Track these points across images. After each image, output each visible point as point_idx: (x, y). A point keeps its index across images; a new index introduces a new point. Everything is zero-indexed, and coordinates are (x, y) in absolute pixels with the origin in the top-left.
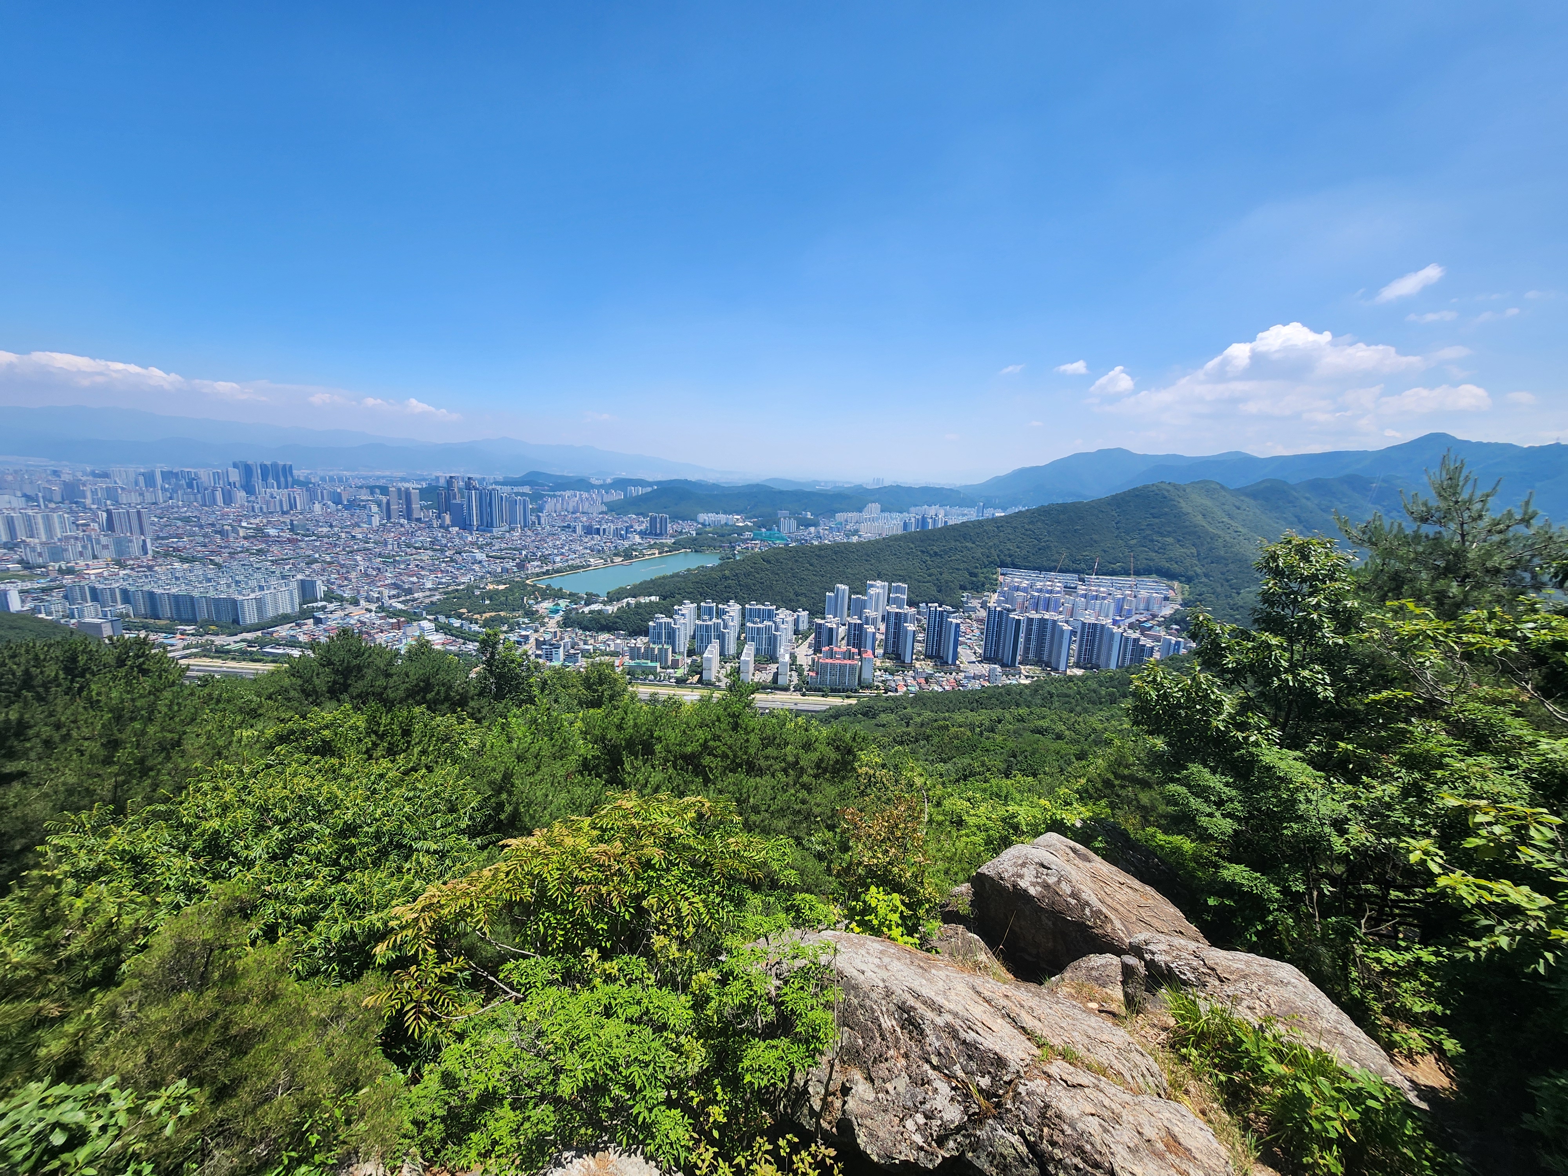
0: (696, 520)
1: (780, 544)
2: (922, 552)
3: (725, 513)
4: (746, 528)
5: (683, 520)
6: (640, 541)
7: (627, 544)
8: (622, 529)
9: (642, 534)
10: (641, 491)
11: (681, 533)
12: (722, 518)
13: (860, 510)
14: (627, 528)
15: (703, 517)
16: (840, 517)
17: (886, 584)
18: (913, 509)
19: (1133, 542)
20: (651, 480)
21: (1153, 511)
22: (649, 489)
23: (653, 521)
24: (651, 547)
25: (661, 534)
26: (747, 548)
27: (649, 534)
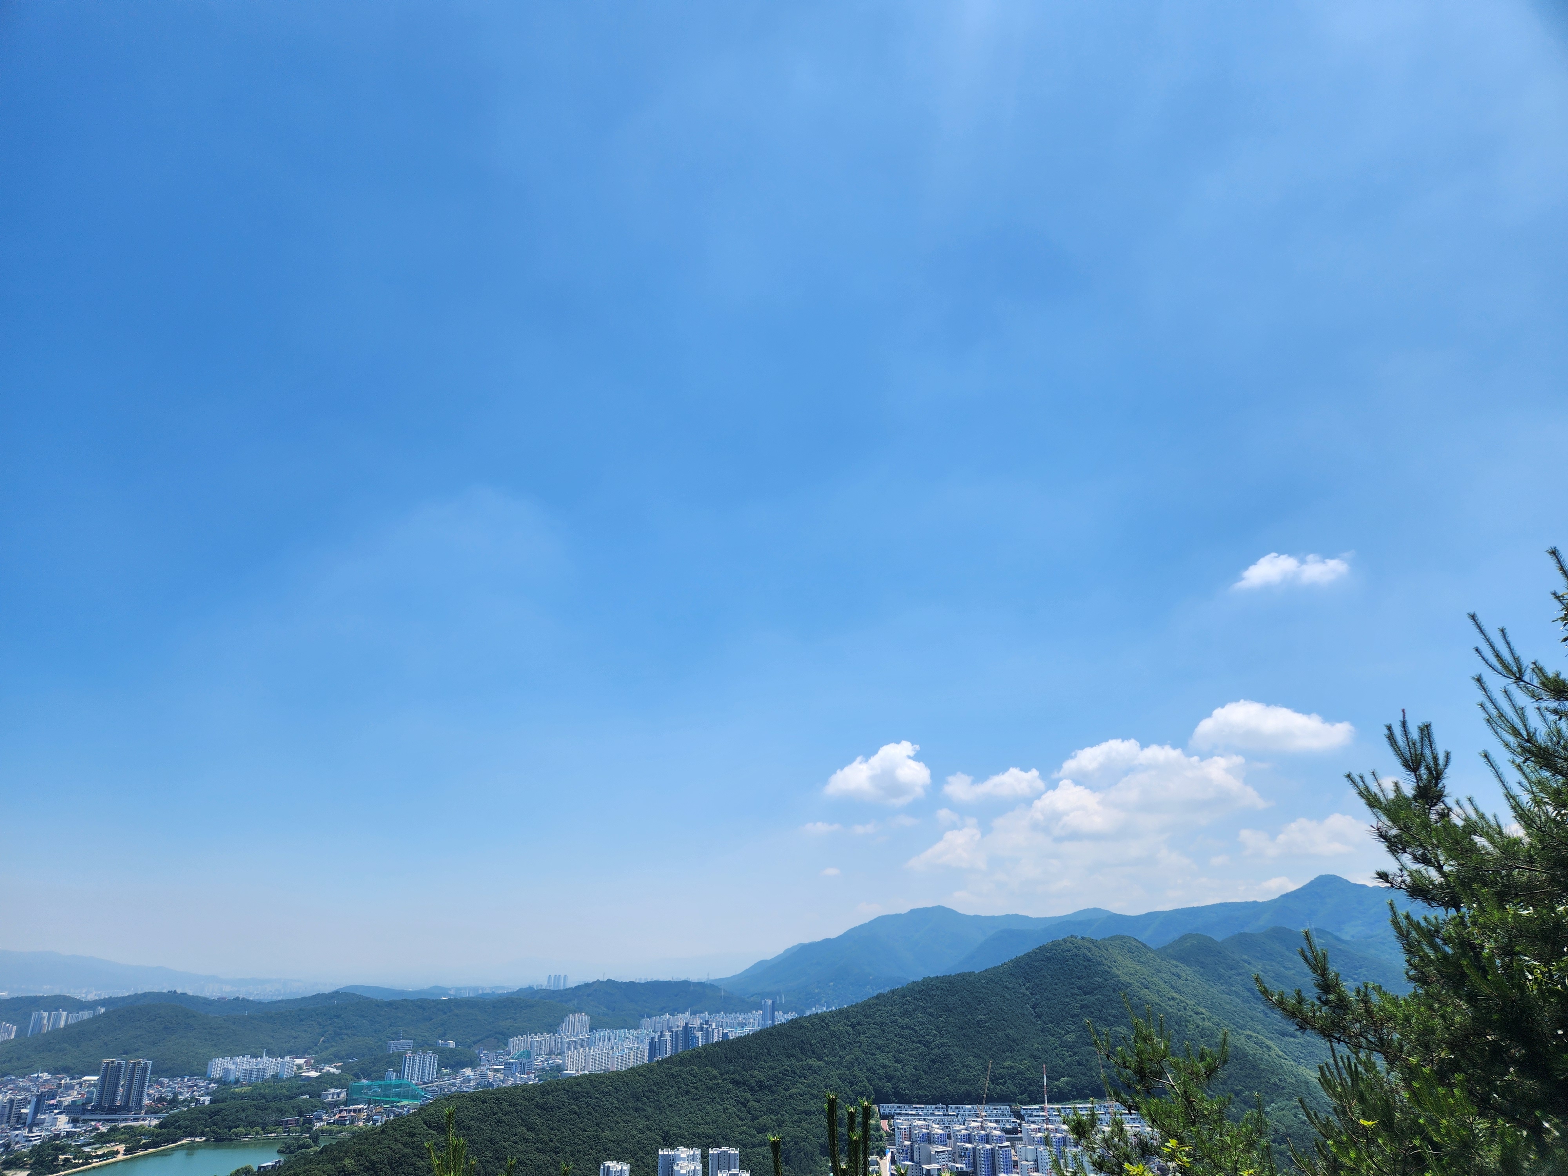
0: (204, 1075)
1: (408, 1105)
2: (735, 1082)
3: (270, 1054)
4: (326, 1081)
5: (172, 1077)
6: (69, 1128)
7: (38, 1135)
8: (25, 1102)
9: (76, 1113)
10: (64, 1019)
11: (174, 1102)
12: (269, 1065)
13: (552, 1028)
14: (40, 1098)
15: (219, 1066)
16: (517, 1044)
17: (698, 1152)
18: (645, 1021)
19: (1070, 1038)
20: (91, 997)
21: (1080, 983)
22: (86, 1015)
23: (111, 1077)
24: (102, 1139)
25: (125, 1108)
26: (341, 1122)
27: (93, 1111)
